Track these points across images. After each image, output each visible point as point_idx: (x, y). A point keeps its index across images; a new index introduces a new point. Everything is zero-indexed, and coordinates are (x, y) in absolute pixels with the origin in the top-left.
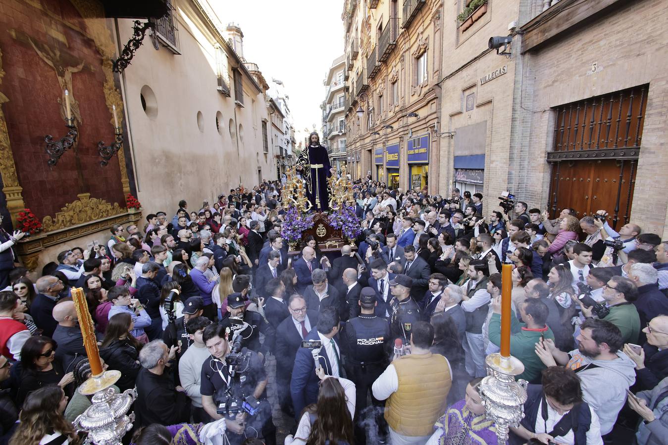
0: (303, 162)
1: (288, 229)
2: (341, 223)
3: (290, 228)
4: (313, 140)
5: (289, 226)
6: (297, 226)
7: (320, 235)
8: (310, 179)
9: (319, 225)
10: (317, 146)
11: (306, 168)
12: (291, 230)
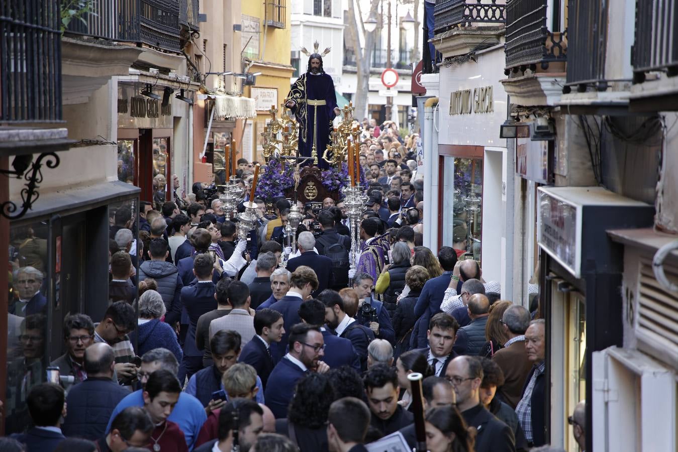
0: (298, 95)
1: (266, 184)
2: (338, 182)
3: (268, 182)
4: (313, 65)
5: (268, 180)
6: (278, 181)
7: (309, 196)
8: (304, 120)
9: (309, 183)
10: (319, 74)
11: (301, 104)
12: (269, 185)
